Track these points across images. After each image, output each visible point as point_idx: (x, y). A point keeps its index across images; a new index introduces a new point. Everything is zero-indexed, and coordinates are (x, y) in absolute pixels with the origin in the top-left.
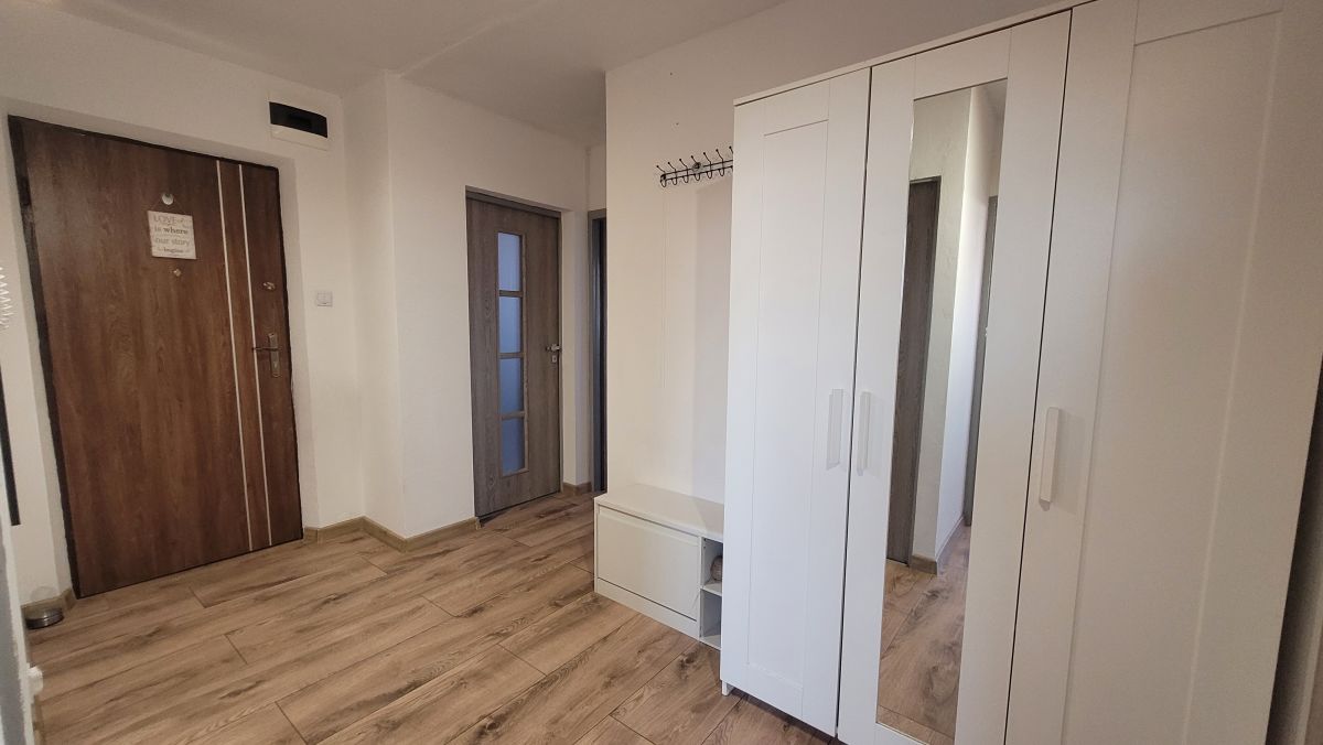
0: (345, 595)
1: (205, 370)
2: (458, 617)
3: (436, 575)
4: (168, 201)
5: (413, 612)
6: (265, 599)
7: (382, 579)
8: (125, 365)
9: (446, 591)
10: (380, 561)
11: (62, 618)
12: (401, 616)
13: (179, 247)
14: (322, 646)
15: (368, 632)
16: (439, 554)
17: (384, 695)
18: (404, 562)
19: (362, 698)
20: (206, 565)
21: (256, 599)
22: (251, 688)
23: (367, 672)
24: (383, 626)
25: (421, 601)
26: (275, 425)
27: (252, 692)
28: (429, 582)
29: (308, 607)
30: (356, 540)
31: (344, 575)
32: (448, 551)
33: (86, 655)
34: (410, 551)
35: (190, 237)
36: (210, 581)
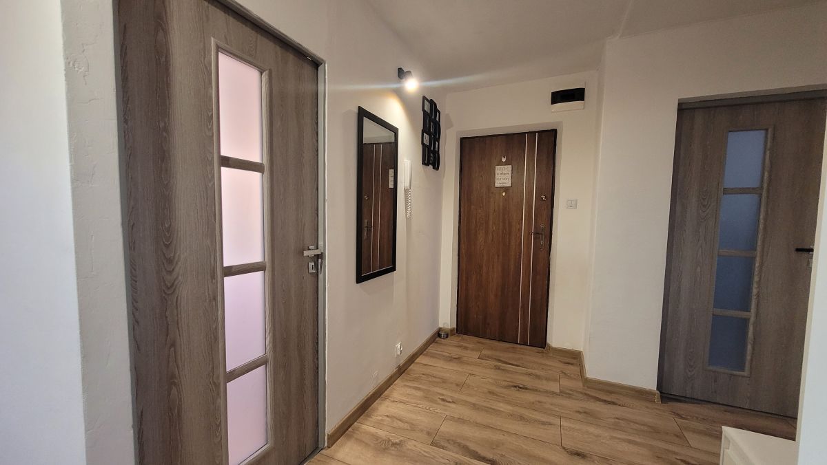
0: (526, 389)
1: (509, 243)
2: (564, 448)
3: (585, 412)
4: (504, 160)
5: (544, 423)
6: (498, 368)
7: (554, 393)
8: (481, 238)
9: (577, 426)
10: (565, 383)
11: (447, 337)
12: (536, 421)
13: (505, 181)
14: (488, 406)
15: (512, 416)
16: (605, 401)
17: (477, 453)
18: (577, 392)
19: (468, 444)
20: (499, 341)
21: (495, 366)
22: (449, 402)
23: (487, 434)
24: (522, 418)
25: (557, 421)
26: (538, 277)
27: (447, 404)
28: (577, 414)
29: (506, 383)
30: (568, 363)
31: (539, 379)
32: (614, 403)
33: (436, 354)
34: (588, 387)
35: (509, 176)
36: (492, 348)
